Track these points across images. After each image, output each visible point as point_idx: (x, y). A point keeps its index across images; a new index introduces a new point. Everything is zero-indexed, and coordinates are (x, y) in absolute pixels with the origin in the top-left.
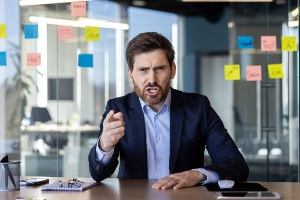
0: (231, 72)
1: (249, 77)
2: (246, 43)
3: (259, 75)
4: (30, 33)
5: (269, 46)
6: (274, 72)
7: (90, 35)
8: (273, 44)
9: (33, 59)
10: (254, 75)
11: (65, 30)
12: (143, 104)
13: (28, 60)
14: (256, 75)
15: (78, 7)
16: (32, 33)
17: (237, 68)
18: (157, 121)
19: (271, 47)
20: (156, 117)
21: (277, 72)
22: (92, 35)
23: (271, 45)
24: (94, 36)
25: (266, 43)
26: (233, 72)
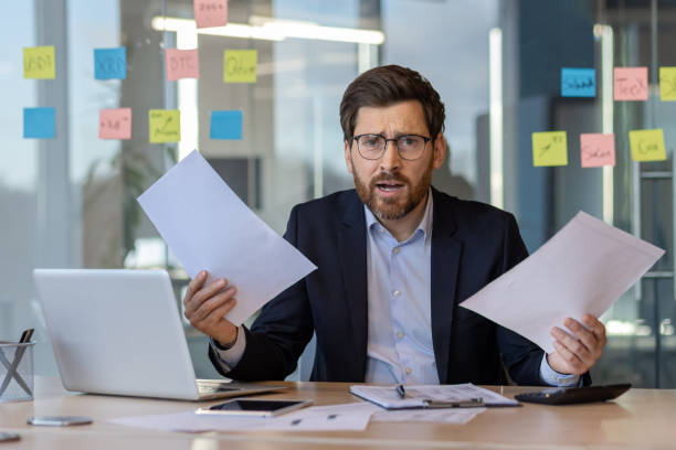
0: (548, 147)
1: (587, 159)
2: (580, 82)
3: (609, 153)
4: (106, 67)
5: (632, 89)
6: (644, 147)
7: (235, 69)
8: (641, 85)
9: (113, 123)
10: (599, 153)
11: (182, 59)
12: (370, 219)
13: (102, 124)
14: (602, 155)
15: (208, 7)
16: (110, 67)
17: (561, 138)
18: (399, 258)
19: (634, 91)
20: (396, 251)
21: (649, 148)
22: (240, 68)
23: (635, 86)
24: (245, 72)
25: (624, 83)
26: (551, 149)
